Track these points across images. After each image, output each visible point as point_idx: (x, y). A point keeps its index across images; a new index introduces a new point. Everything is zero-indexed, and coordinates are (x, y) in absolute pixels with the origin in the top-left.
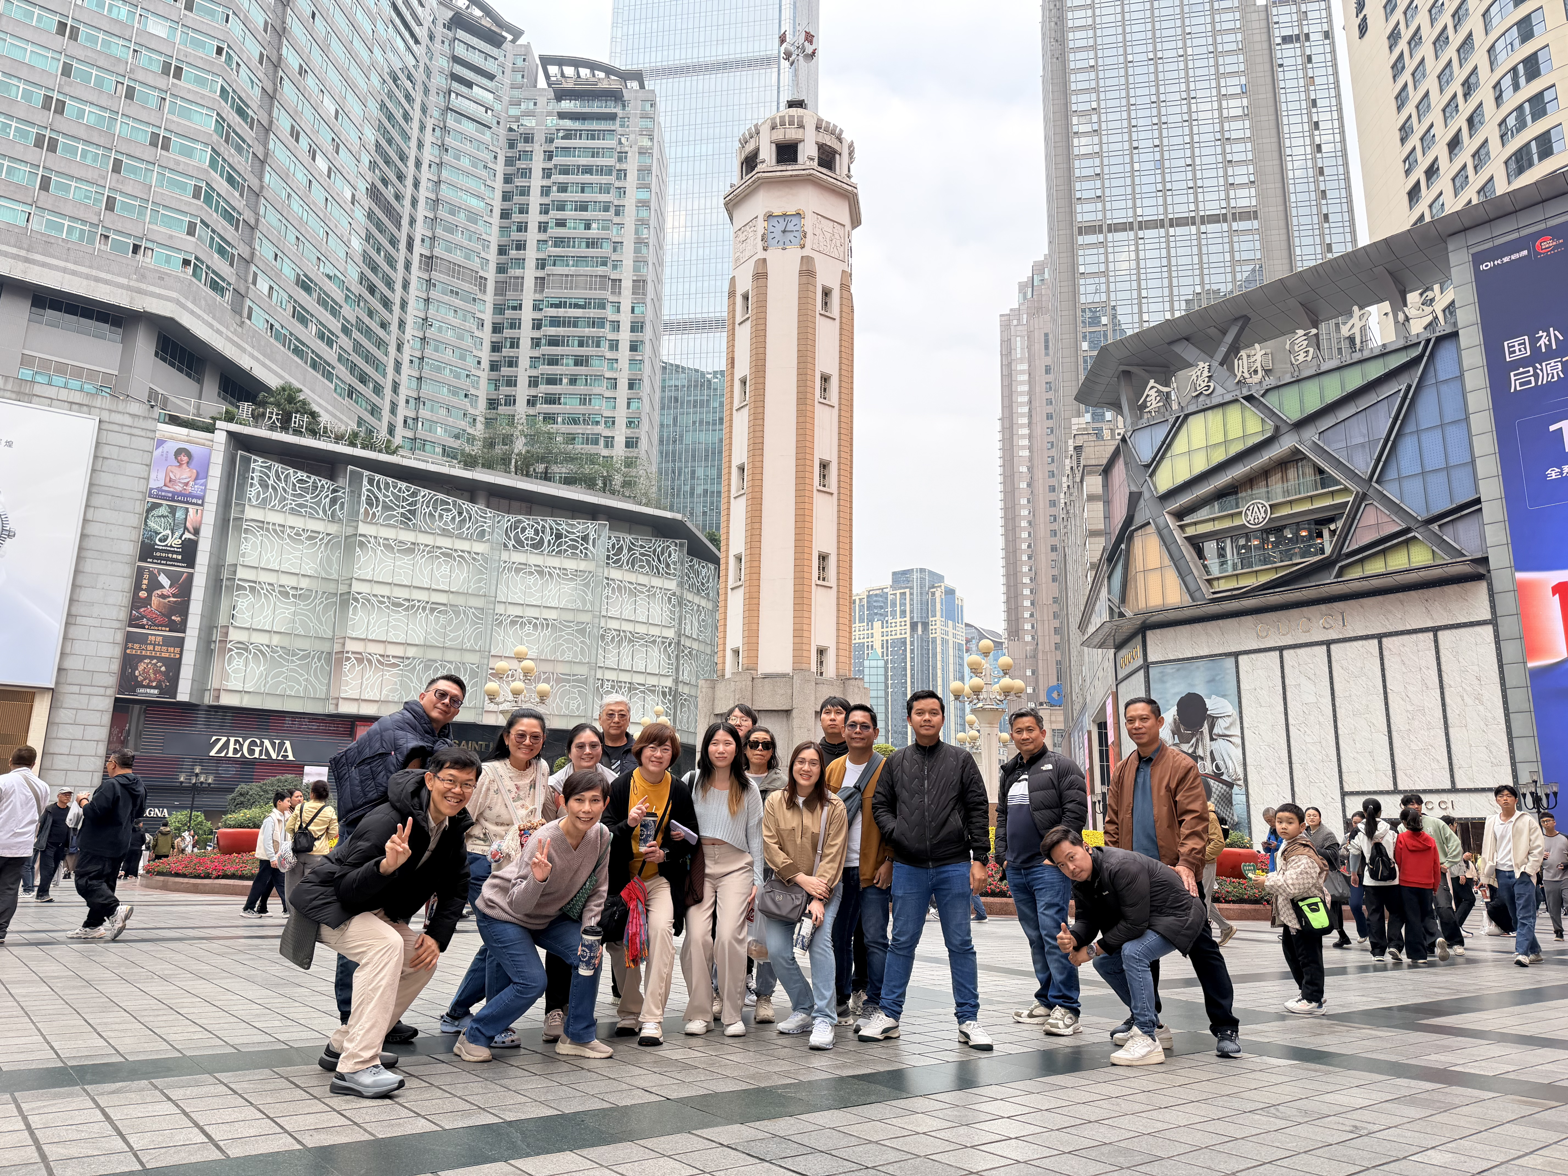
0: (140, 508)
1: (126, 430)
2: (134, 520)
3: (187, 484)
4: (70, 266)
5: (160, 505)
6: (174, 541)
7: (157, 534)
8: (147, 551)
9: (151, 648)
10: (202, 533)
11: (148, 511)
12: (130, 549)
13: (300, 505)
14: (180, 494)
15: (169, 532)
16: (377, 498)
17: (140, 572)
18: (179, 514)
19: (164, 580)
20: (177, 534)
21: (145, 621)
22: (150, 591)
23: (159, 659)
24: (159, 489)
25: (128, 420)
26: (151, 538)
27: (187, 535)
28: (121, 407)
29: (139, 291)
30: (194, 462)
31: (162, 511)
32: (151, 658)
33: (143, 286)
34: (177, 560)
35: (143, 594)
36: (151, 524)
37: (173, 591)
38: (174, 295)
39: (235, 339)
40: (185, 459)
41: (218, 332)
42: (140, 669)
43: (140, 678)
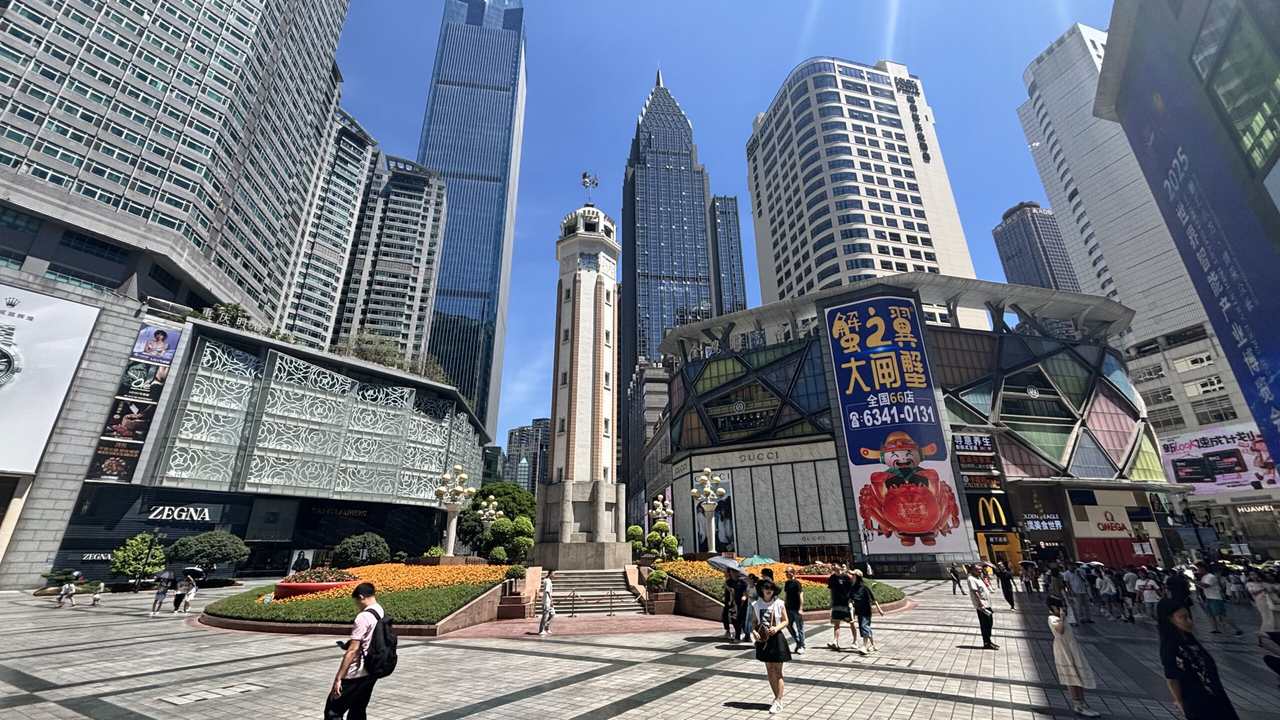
0: (124, 363)
1: (122, 316)
2: (120, 371)
3: (160, 352)
4: (97, 216)
5: (139, 363)
6: (145, 385)
7: (134, 380)
8: (124, 390)
9: (117, 450)
11: (130, 366)
12: (112, 388)
13: (236, 369)
14: (153, 357)
16: (285, 369)
17: (117, 403)
18: (152, 370)
19: (134, 409)
21: (115, 433)
22: (122, 414)
23: (123, 458)
24: (140, 353)
25: (124, 311)
26: (130, 383)
27: (155, 382)
28: (120, 303)
29: (145, 238)
30: (167, 340)
31: (140, 366)
32: (116, 457)
33: (149, 235)
34: (145, 397)
35: (117, 417)
36: (130, 374)
37: (139, 415)
38: (170, 243)
39: (204, 271)
40: (161, 337)
41: (195, 267)
42: (106, 463)
43: (105, 470)
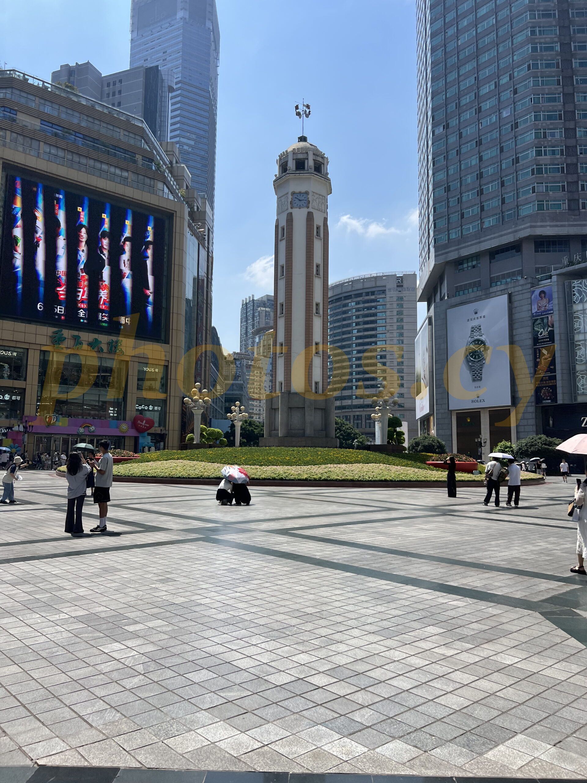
0: (530, 323)
1: (520, 292)
2: (529, 329)
3: (546, 306)
4: (492, 236)
5: (537, 319)
6: (545, 333)
7: (538, 332)
8: (536, 340)
9: (545, 382)
10: (555, 326)
11: (534, 323)
12: (530, 342)
14: (544, 311)
15: (542, 330)
17: (535, 350)
18: (545, 321)
19: (545, 351)
20: (546, 330)
22: (540, 358)
23: (549, 387)
24: (536, 312)
25: (520, 288)
26: (537, 335)
27: (550, 329)
29: (516, 231)
30: (547, 296)
31: (539, 321)
32: (546, 387)
33: (517, 228)
34: (548, 341)
35: (538, 360)
36: (536, 329)
38: (528, 225)
40: (543, 295)
41: (562, 226)
42: (542, 392)
43: (543, 396)
